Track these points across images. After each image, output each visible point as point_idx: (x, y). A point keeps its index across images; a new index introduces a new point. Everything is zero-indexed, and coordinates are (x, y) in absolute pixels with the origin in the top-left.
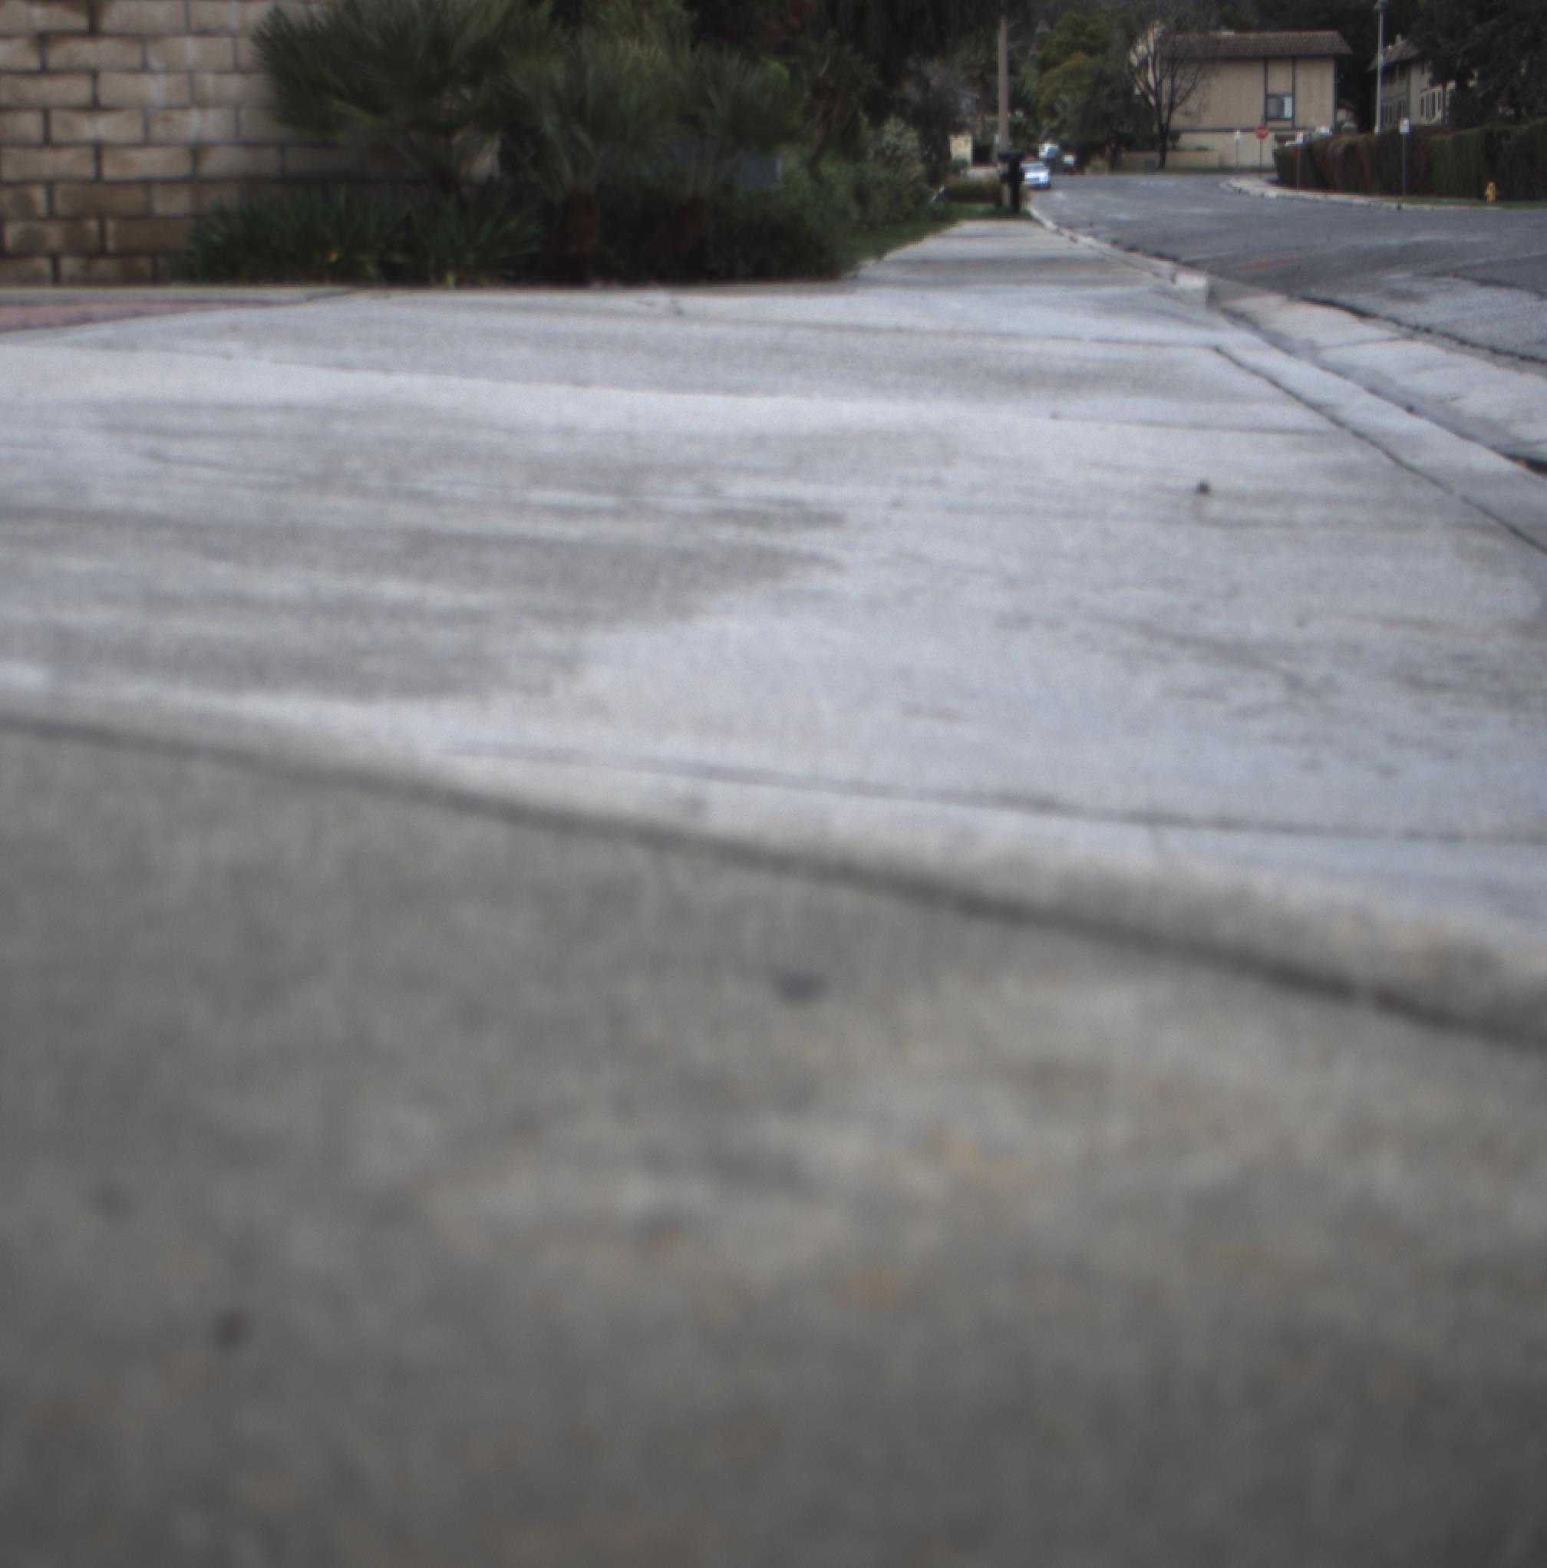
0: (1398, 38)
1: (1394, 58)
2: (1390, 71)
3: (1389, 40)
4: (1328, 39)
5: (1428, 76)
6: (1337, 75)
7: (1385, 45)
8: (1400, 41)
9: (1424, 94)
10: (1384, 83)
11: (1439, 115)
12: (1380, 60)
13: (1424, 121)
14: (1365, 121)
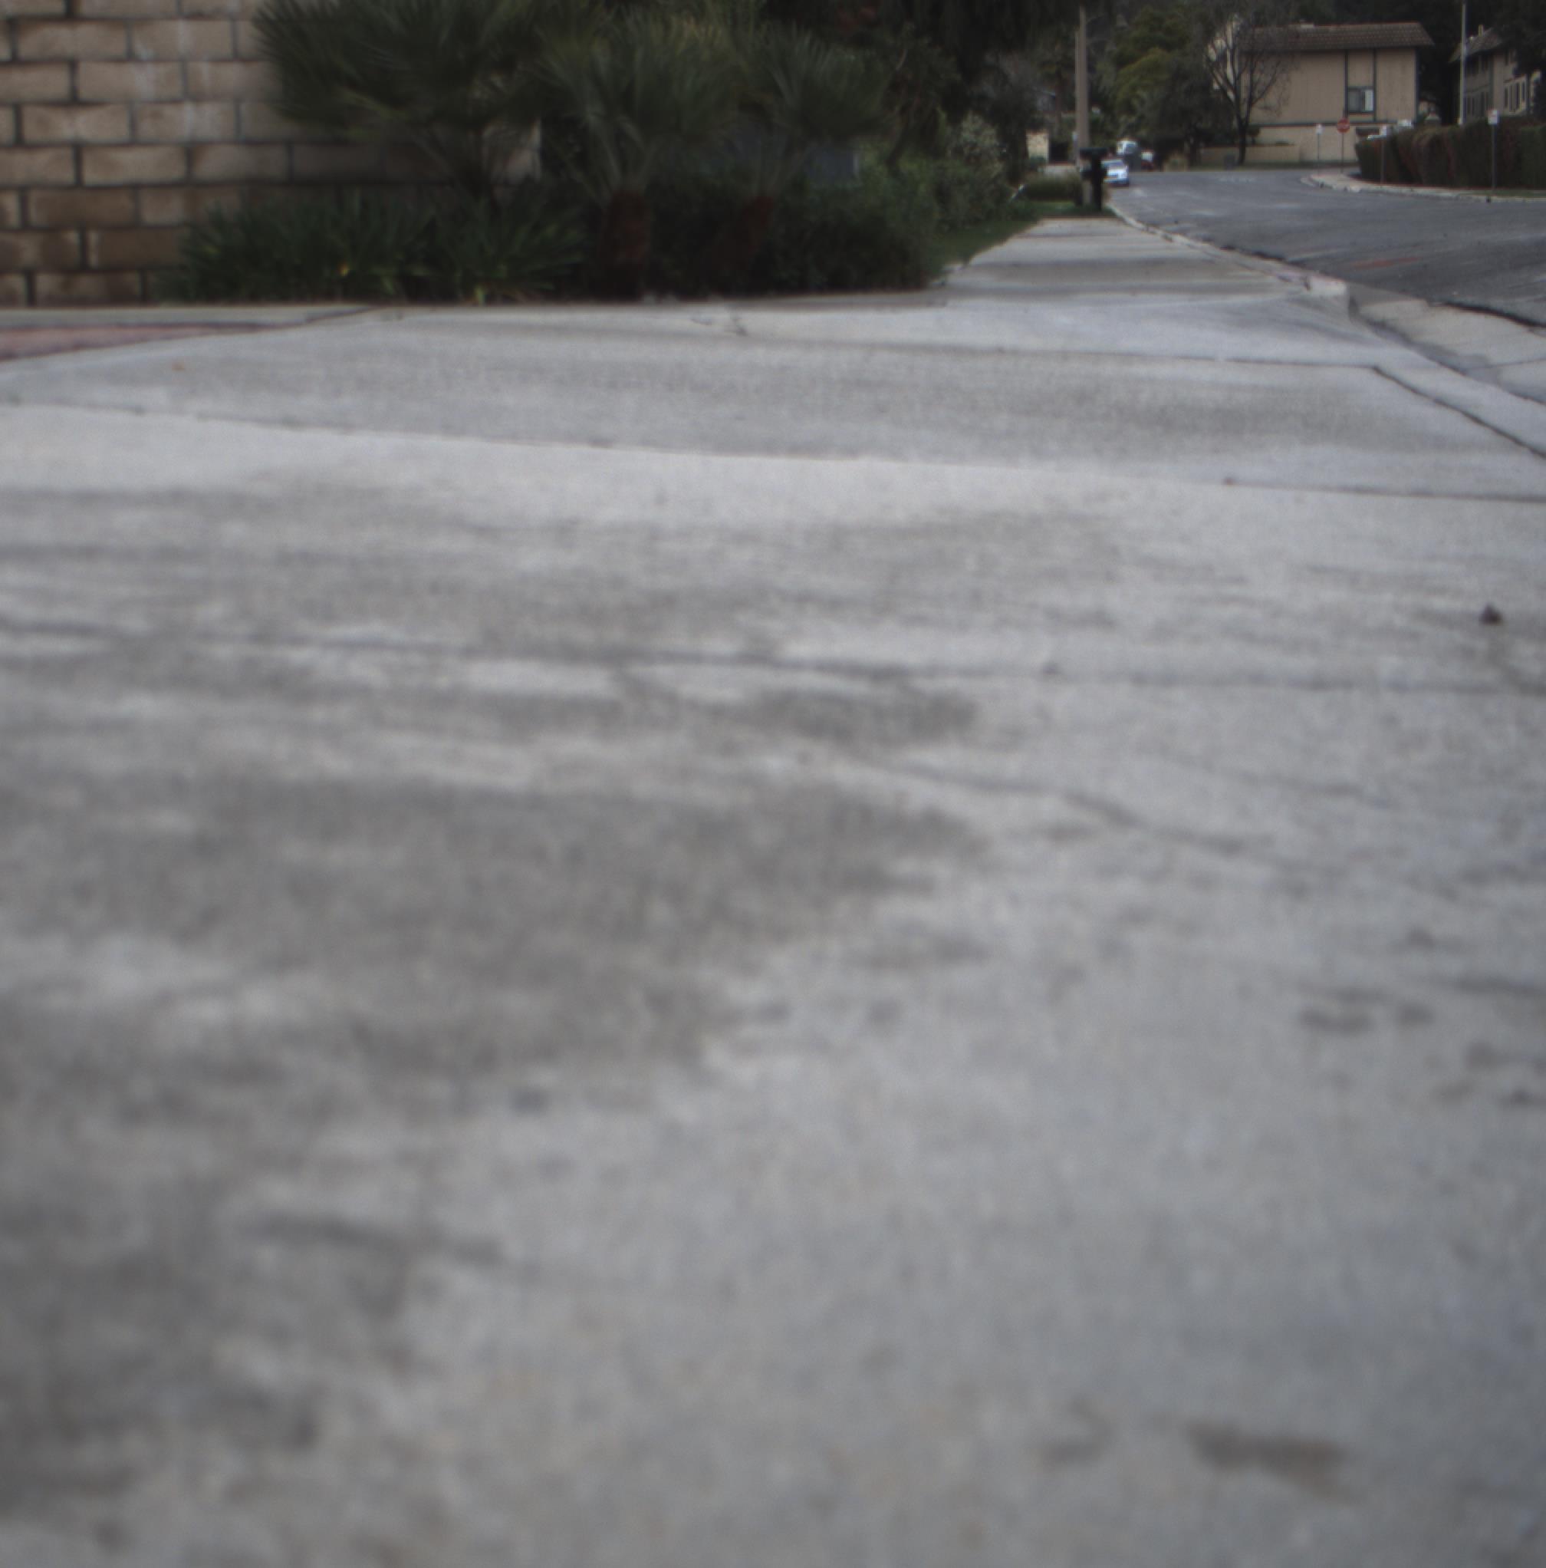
0: (1481, 28)
1: (1477, 48)
2: (1473, 62)
3: (1472, 30)
4: (1410, 31)
5: (1512, 66)
6: (1419, 68)
7: (1469, 34)
8: (1482, 32)
9: (1508, 85)
10: (1466, 76)
11: (1523, 106)
12: (1464, 51)
13: (1508, 112)
14: (1448, 113)
